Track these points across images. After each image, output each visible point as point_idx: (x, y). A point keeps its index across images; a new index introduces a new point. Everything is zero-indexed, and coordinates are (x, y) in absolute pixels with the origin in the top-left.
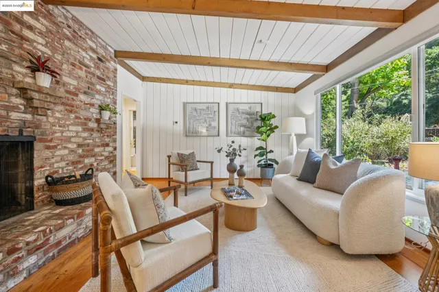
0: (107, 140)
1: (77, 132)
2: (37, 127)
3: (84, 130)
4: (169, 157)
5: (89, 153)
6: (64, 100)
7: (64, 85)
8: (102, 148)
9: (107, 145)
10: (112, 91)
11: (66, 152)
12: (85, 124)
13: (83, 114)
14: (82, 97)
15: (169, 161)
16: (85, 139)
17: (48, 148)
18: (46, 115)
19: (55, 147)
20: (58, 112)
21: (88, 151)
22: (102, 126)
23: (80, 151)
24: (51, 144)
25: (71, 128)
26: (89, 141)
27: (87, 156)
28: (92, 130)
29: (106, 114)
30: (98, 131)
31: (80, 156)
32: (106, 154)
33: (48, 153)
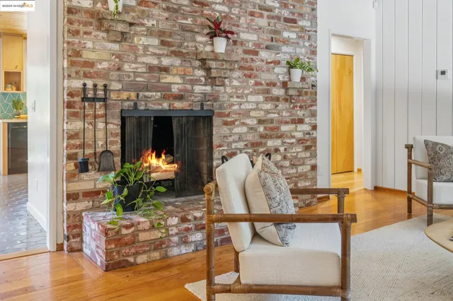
0: (300, 113)
1: (257, 103)
2: (216, 99)
3: (267, 100)
4: (409, 148)
5: (274, 133)
6: (242, 64)
7: (242, 44)
8: (294, 126)
9: (301, 121)
10: (308, 35)
11: (244, 129)
12: (268, 92)
13: (265, 77)
14: (264, 54)
15: (410, 157)
16: (268, 112)
17: (226, 123)
18: (223, 85)
19: (233, 123)
20: (235, 79)
21: (272, 129)
22: (291, 92)
23: (261, 129)
24: (229, 120)
25: (252, 98)
26: (272, 116)
27: (271, 137)
28: (277, 99)
29: (297, 74)
30: (286, 100)
31: (262, 136)
32: (299, 135)
33: (225, 130)
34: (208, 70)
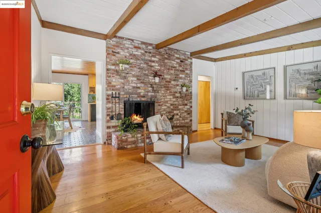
0: (186, 102)
1: (170, 99)
2: (156, 97)
3: (174, 98)
4: (222, 114)
5: (176, 108)
6: (165, 86)
7: (165, 79)
8: (183, 107)
9: (186, 105)
10: (189, 76)
11: (166, 107)
12: (174, 95)
13: (173, 90)
14: (173, 82)
15: (222, 117)
16: (174, 101)
17: (159, 105)
18: (158, 92)
19: (162, 105)
20: (162, 91)
21: (176, 107)
22: (182, 95)
23: (172, 107)
24: (160, 104)
25: (168, 97)
26: (175, 103)
27: (175, 110)
28: (178, 97)
29: (184, 89)
30: (181, 98)
31: (172, 110)
32: (186, 109)
33: (159, 107)
34: (153, 88)
